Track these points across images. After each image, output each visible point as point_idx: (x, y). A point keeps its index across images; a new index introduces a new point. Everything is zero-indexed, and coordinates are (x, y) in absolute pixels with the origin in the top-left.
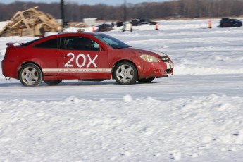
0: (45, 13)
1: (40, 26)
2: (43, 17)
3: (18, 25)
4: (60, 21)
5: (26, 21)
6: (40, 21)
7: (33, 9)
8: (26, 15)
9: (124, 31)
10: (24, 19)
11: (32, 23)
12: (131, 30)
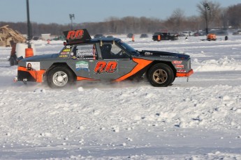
0: (14, 30)
1: (10, 39)
2: (12, 33)
4: (26, 36)
6: (11, 36)
7: (5, 27)
11: (5, 37)
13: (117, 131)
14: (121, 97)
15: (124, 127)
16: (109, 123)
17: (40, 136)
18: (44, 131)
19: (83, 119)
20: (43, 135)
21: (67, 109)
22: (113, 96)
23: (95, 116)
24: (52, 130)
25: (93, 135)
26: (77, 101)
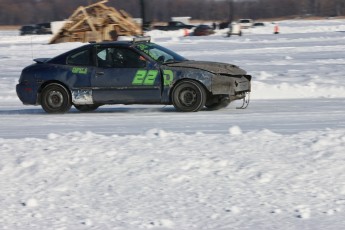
0: (118, 10)
1: (110, 28)
2: (115, 15)
3: (79, 27)
4: (139, 21)
5: (91, 21)
6: (111, 21)
7: (100, 3)
8: (91, 12)
9: (229, 35)
10: (87, 18)
11: (99, 23)
12: (240, 34)
13: (306, 216)
14: (316, 147)
15: (320, 207)
16: (289, 199)
17: (150, 226)
18: (159, 217)
19: (237, 191)
20: (157, 224)
21: (207, 171)
22: (300, 145)
23: (263, 186)
24: (175, 214)
25: (256, 224)
26: (228, 155)
